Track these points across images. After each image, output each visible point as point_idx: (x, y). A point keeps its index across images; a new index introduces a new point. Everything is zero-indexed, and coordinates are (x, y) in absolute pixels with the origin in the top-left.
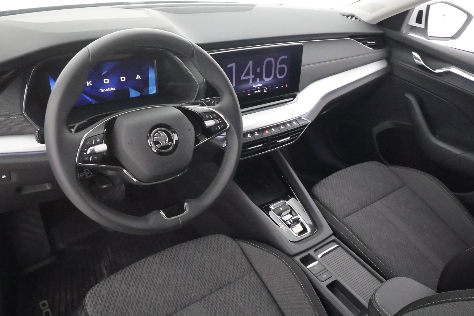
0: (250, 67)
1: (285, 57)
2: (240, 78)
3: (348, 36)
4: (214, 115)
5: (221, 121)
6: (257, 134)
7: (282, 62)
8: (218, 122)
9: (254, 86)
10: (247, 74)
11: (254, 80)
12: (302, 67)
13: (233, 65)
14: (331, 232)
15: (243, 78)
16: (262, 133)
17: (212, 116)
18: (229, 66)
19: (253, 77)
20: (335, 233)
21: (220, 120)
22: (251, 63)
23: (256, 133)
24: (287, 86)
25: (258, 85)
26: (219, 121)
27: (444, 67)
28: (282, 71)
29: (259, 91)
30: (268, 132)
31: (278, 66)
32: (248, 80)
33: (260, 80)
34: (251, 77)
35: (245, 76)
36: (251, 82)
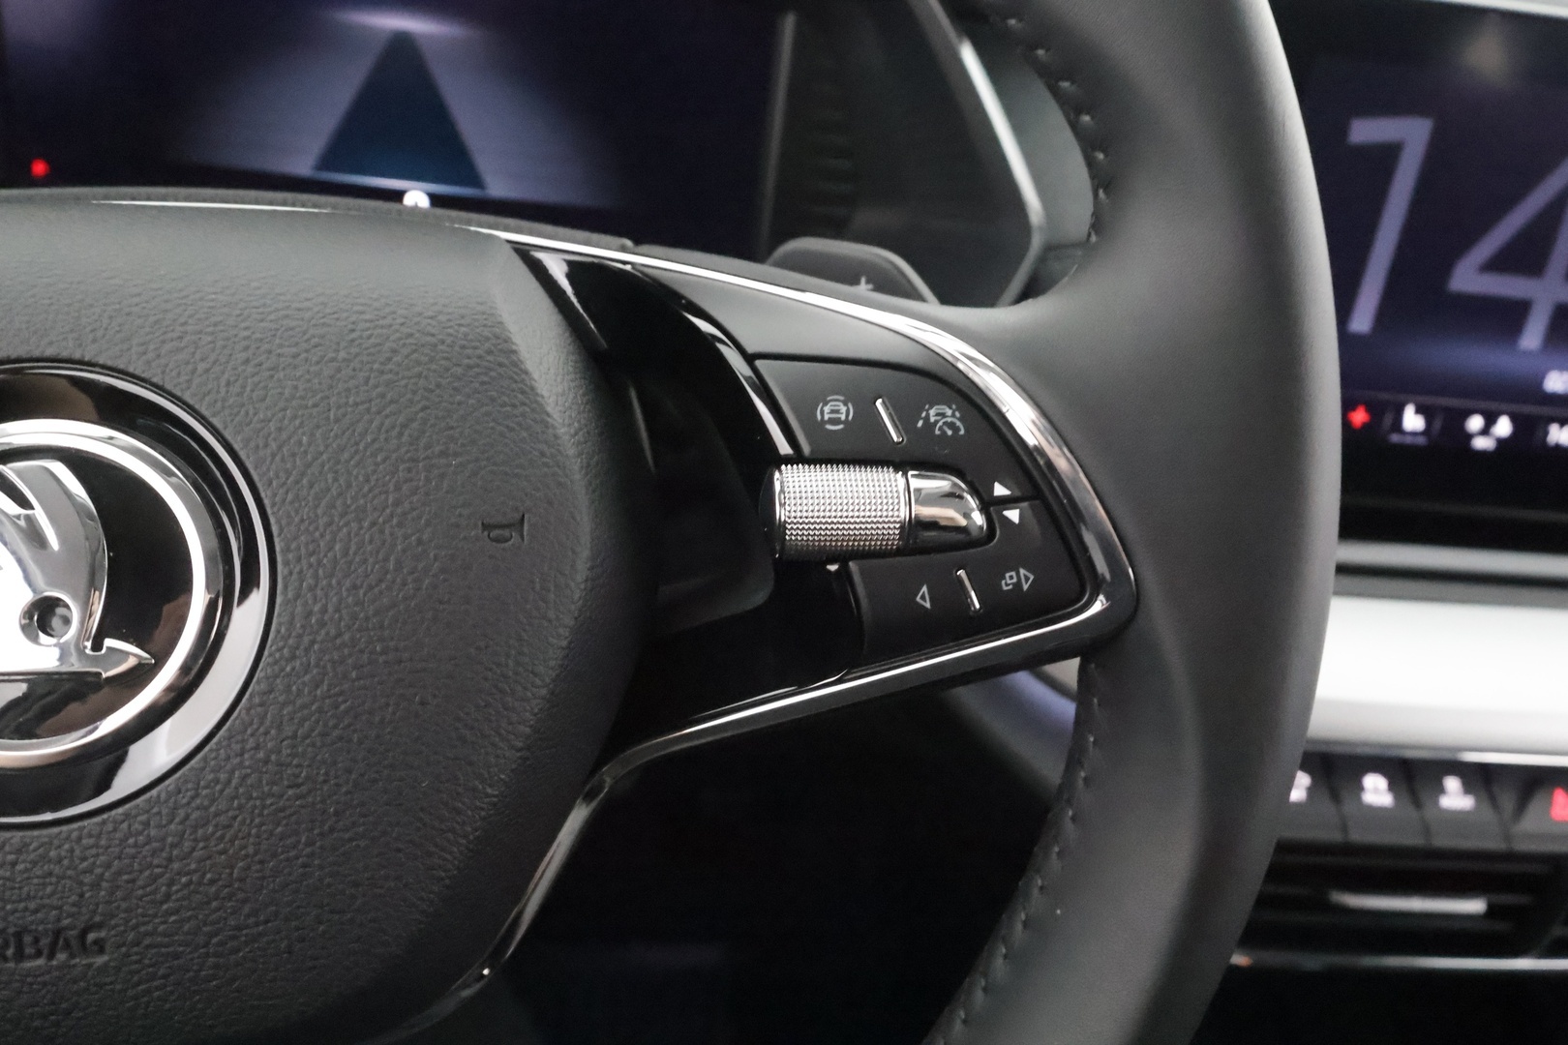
2: (1446, 268)
4: (942, 416)
5: (1013, 515)
6: (1454, 797)
8: (978, 519)
9: (1556, 381)
13: (1412, 134)
15: (1468, 278)
16: (1508, 801)
17: (904, 420)
18: (1365, 131)
21: (1000, 490)
23: (1452, 784)
26: (989, 505)
32: (1509, 316)
34: (1552, 290)
35: (1498, 264)
36: (1532, 337)
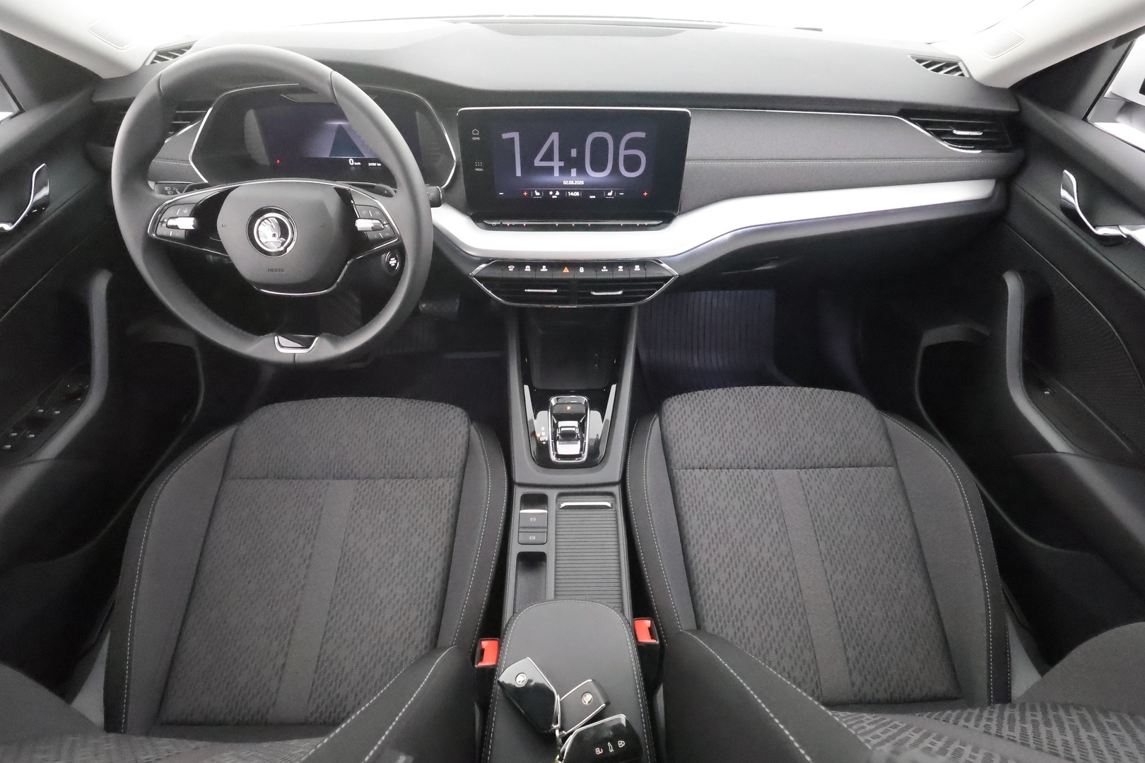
0: (552, 144)
1: (642, 135)
2: (533, 161)
3: (897, 109)
6: (545, 269)
7: (631, 144)
9: (565, 183)
10: (549, 156)
11: (565, 171)
12: (686, 163)
13: (515, 135)
14: (617, 478)
15: (538, 162)
16: (556, 270)
18: (505, 136)
19: (563, 165)
20: (623, 482)
22: (555, 137)
23: (544, 267)
24: (645, 194)
25: (574, 180)
27: (1124, 224)
28: (632, 163)
29: (577, 194)
30: (568, 271)
31: (623, 152)
32: (551, 169)
33: (578, 173)
34: (557, 164)
35: (544, 159)
36: (556, 173)
